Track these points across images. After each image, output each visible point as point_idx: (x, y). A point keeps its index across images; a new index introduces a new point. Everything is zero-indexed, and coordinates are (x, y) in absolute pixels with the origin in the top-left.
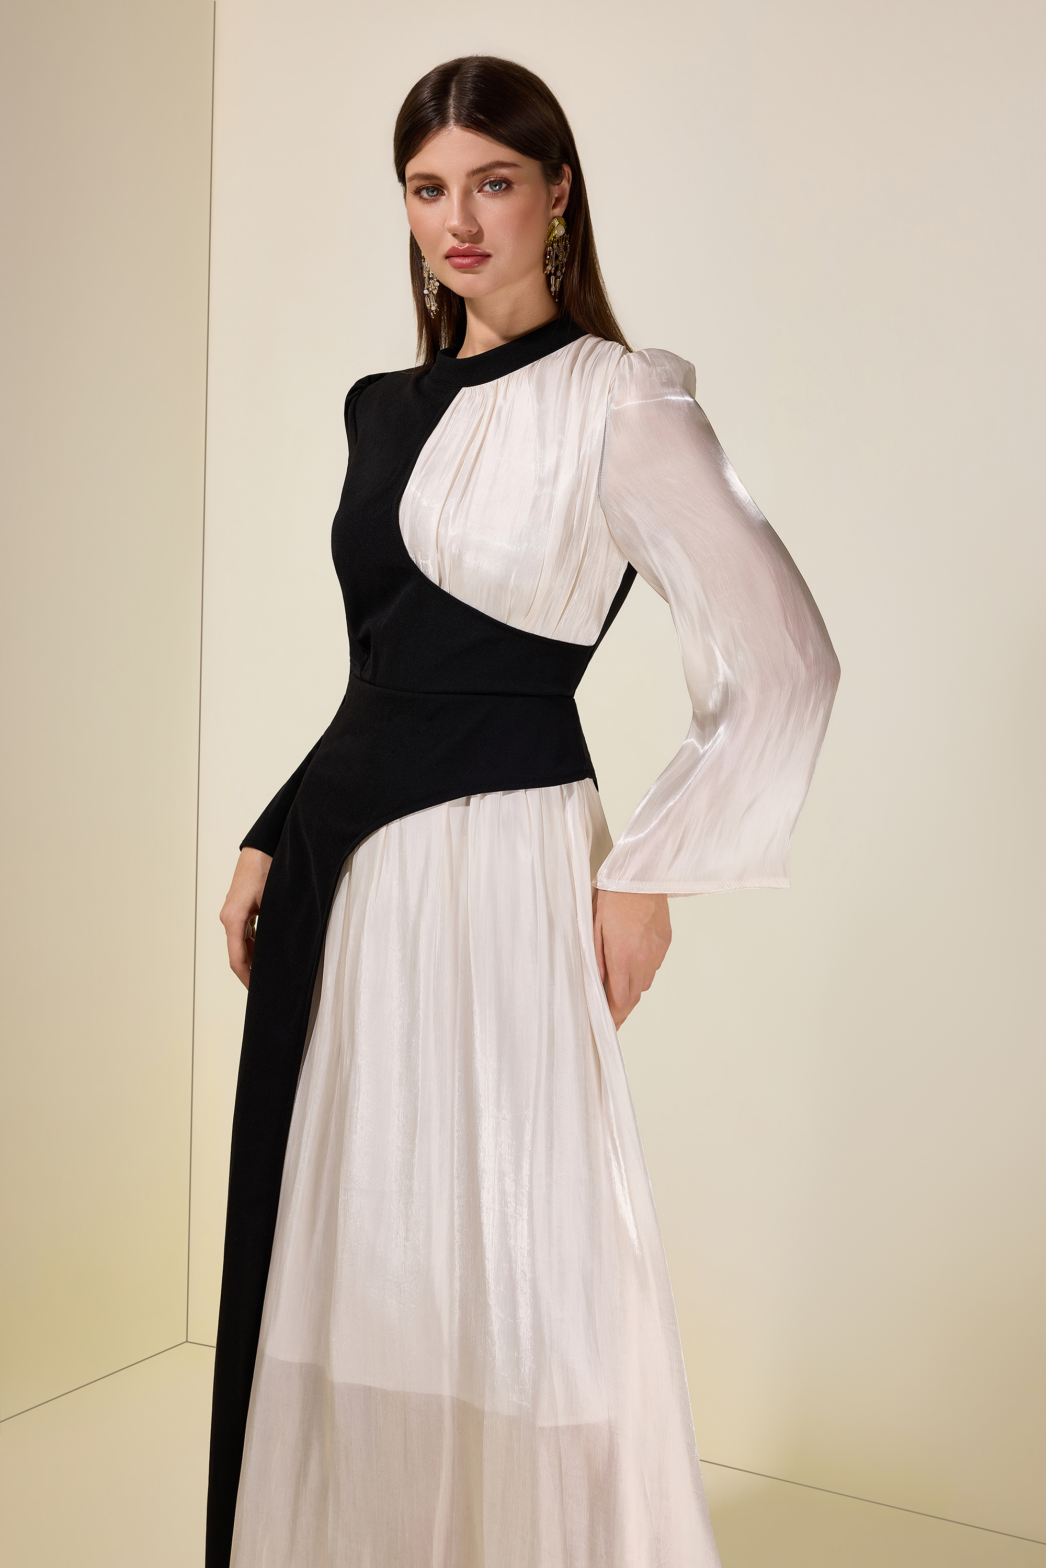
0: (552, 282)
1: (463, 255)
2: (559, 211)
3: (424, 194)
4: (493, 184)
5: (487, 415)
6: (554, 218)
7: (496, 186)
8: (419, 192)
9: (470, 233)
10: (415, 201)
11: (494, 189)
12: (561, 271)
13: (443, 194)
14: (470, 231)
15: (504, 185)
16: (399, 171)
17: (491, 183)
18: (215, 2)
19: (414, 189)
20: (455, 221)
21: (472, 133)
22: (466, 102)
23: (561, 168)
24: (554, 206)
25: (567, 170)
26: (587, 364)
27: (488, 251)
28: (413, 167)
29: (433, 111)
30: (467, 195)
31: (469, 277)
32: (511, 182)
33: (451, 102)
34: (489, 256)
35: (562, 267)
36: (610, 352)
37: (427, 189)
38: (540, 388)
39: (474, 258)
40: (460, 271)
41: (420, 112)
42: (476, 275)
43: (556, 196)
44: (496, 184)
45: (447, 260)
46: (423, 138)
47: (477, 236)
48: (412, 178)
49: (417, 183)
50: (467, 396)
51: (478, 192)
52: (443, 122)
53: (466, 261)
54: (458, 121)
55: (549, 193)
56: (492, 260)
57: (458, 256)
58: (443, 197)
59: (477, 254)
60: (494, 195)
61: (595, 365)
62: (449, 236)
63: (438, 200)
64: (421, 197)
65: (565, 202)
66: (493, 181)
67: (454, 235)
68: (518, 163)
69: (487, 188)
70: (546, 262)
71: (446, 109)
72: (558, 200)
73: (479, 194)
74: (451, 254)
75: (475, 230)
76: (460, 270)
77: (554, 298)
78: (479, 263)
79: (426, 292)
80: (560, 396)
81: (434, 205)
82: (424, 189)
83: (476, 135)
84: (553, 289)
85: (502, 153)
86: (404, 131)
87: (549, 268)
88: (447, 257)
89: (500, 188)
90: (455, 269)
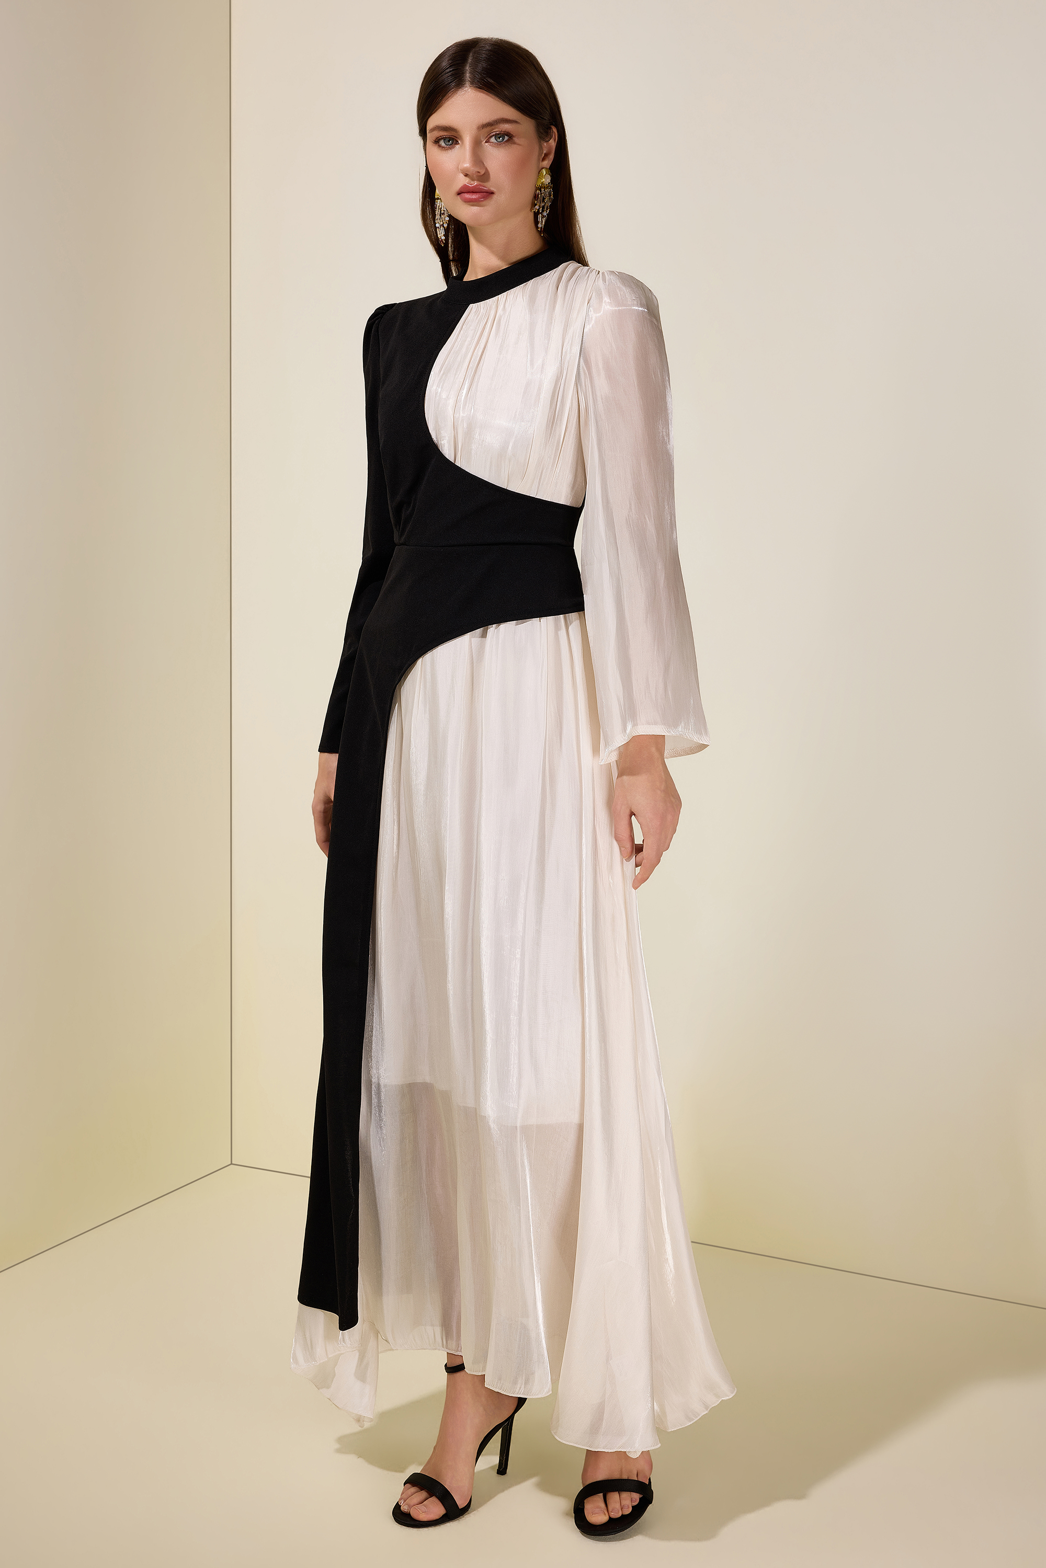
0: (540, 220)
1: (473, 191)
2: (547, 163)
3: (442, 143)
4: (497, 136)
5: (489, 325)
6: (543, 168)
7: (499, 138)
8: (437, 141)
9: (479, 174)
10: (432, 149)
11: (499, 140)
12: (547, 212)
13: (457, 143)
14: (479, 172)
15: (506, 138)
16: (422, 125)
17: (495, 135)
19: (434, 139)
20: (467, 165)
21: (484, 93)
22: (479, 68)
23: (550, 128)
24: (543, 159)
25: (555, 130)
26: (570, 283)
27: (492, 189)
28: (434, 121)
29: (452, 75)
30: (477, 144)
31: (475, 209)
32: (512, 135)
33: (468, 68)
34: (493, 193)
35: (547, 209)
36: (588, 274)
37: (444, 139)
38: (532, 300)
39: (481, 194)
40: (469, 205)
41: (442, 76)
42: (482, 208)
43: (545, 152)
44: (499, 136)
45: (459, 197)
46: (443, 96)
47: (484, 177)
48: (433, 130)
49: (437, 134)
50: (474, 310)
51: (486, 142)
52: (460, 84)
53: (474, 196)
54: (472, 83)
55: (541, 148)
56: (495, 196)
57: (468, 192)
58: (457, 146)
59: (484, 191)
60: (499, 144)
61: (576, 282)
62: (462, 176)
63: (453, 148)
64: (440, 146)
65: (552, 157)
66: (498, 134)
67: (466, 175)
68: (518, 121)
69: (493, 140)
70: (535, 202)
71: (463, 73)
72: (546, 155)
73: (487, 144)
74: (463, 191)
75: (482, 172)
76: (469, 203)
77: (540, 232)
78: (485, 198)
79: (438, 225)
80: (547, 307)
81: (450, 151)
82: (442, 139)
83: (487, 95)
84: (540, 225)
85: (507, 111)
86: (428, 91)
87: (537, 207)
88: (459, 194)
89: (503, 139)
90: (464, 203)
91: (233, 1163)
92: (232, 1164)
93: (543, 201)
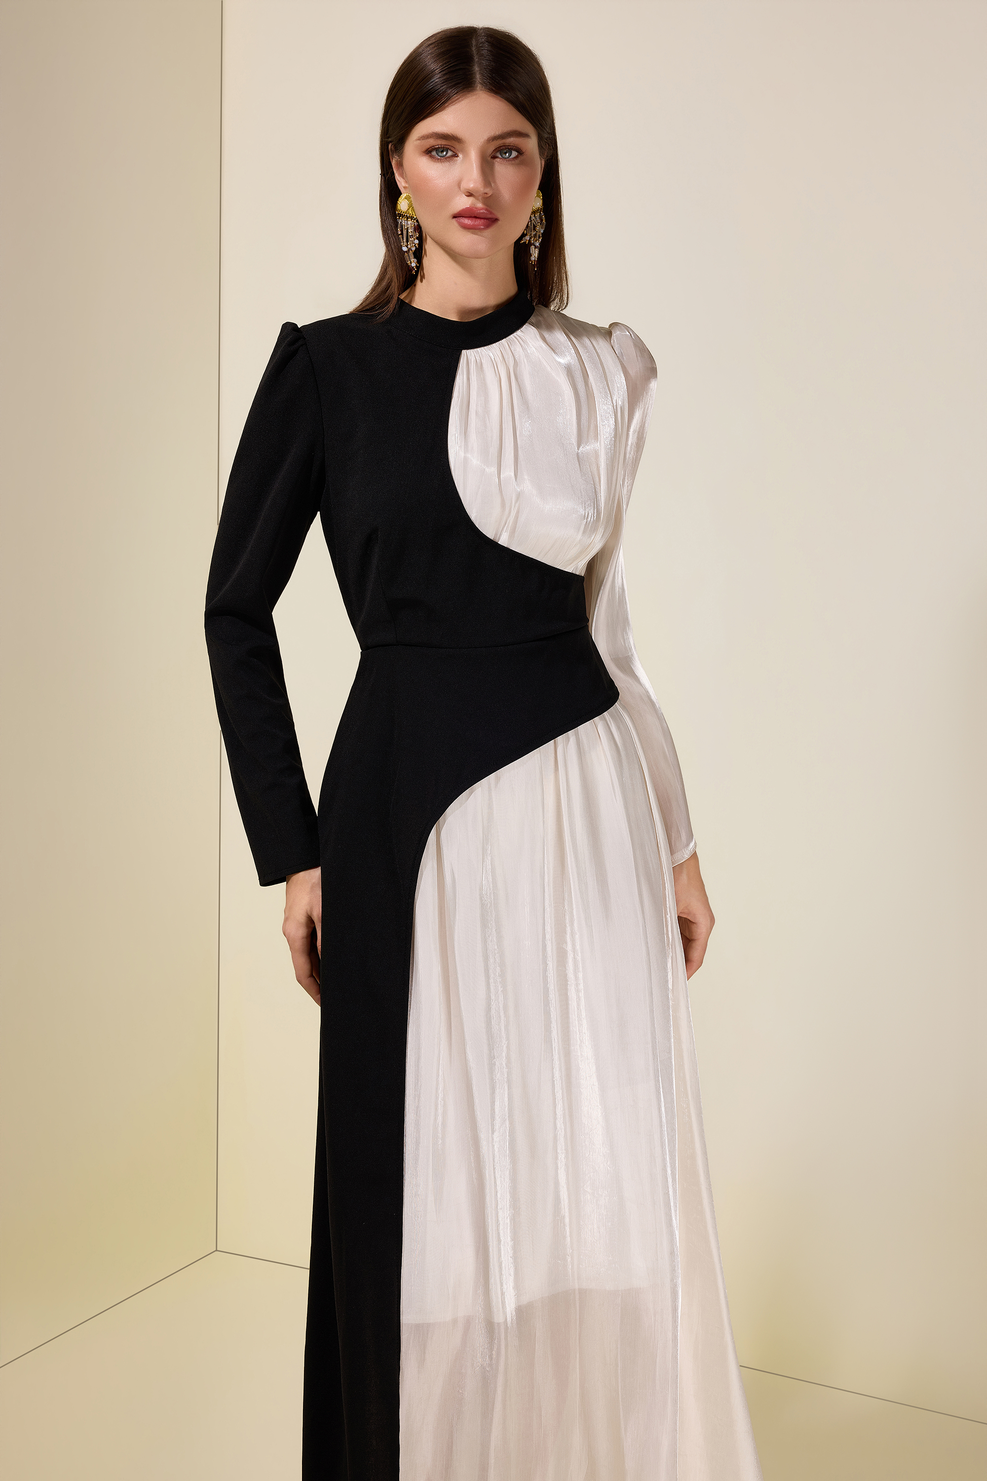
0: (532, 251)
1: (475, 216)
3: (434, 153)
7: (506, 153)
8: (429, 152)
11: (507, 156)
12: (539, 241)
13: (458, 155)
14: (486, 193)
15: (514, 154)
18: (222, 1)
19: (426, 148)
20: (471, 183)
21: (492, 99)
27: (499, 213)
30: (484, 159)
31: (473, 238)
32: (520, 152)
34: (499, 218)
37: (439, 150)
39: (485, 220)
40: (467, 232)
42: (483, 236)
44: (506, 150)
45: (456, 222)
47: (493, 198)
48: (425, 137)
49: (428, 143)
51: (492, 157)
52: (468, 87)
53: (478, 222)
56: (499, 222)
57: (469, 217)
58: (460, 159)
59: (489, 215)
60: (508, 161)
62: (462, 195)
63: (451, 160)
64: (432, 157)
67: (470, 195)
71: (472, 73)
74: (461, 214)
75: (492, 191)
76: (467, 230)
78: (487, 226)
79: (405, 249)
81: (446, 165)
82: (434, 149)
84: (533, 258)
88: (455, 217)
89: (510, 155)
90: (461, 229)
91: (218, 1249)
92: (216, 1250)
93: (534, 229)
